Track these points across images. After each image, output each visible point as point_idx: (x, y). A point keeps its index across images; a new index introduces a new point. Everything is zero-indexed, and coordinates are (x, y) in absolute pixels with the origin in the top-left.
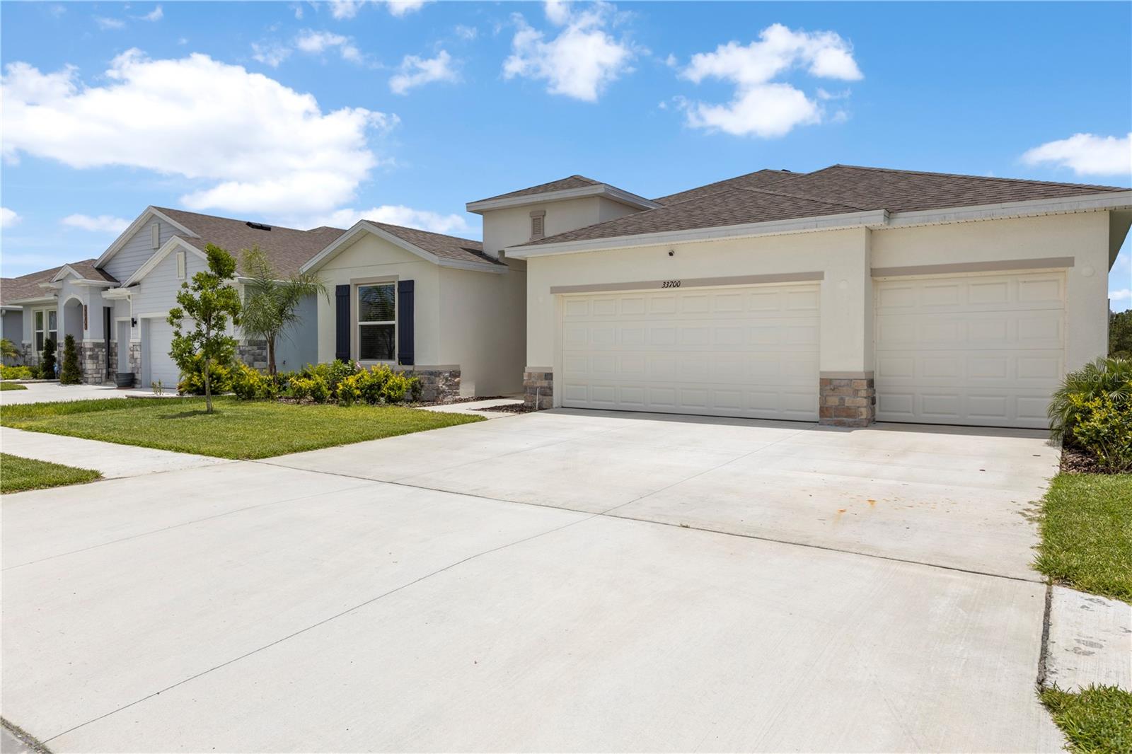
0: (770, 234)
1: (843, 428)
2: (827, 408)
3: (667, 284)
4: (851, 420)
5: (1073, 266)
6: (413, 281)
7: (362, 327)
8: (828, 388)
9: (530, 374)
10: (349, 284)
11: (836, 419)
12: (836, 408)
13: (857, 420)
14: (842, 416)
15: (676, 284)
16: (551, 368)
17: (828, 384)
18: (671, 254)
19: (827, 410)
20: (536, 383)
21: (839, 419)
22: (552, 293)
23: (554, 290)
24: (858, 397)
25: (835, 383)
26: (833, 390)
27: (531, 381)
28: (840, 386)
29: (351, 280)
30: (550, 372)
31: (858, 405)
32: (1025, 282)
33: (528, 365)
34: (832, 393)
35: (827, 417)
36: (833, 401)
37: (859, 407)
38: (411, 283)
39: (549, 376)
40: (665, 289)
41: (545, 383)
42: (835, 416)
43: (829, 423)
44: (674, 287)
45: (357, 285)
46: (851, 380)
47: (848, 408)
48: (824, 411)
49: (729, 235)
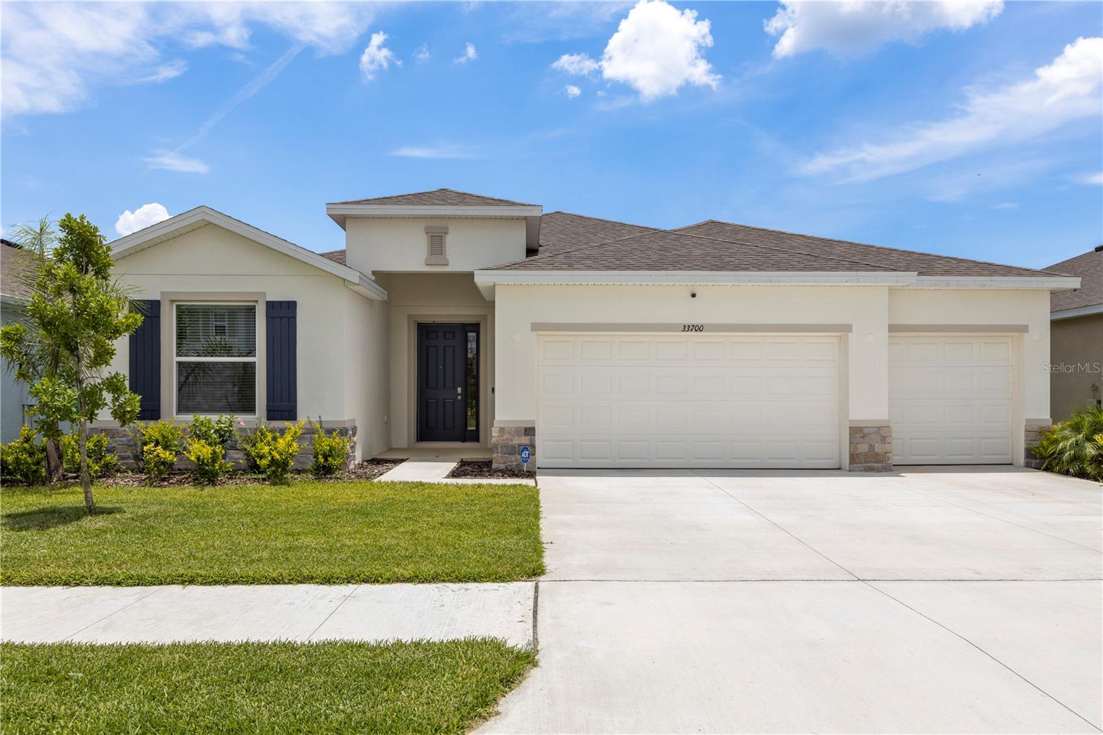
0: (807, 284)
1: (873, 473)
2: (857, 454)
3: (687, 328)
4: (879, 465)
5: (1028, 332)
6: (294, 303)
7: (179, 364)
8: (858, 435)
9: (502, 430)
10: (158, 298)
11: (866, 465)
12: (866, 454)
13: (884, 465)
14: (871, 462)
15: (699, 328)
16: (533, 422)
17: (857, 432)
18: (693, 295)
19: (858, 457)
20: (512, 440)
21: (869, 465)
22: (533, 330)
23: (536, 327)
24: (885, 443)
25: (866, 431)
26: (863, 437)
27: (504, 437)
28: (870, 434)
29: (162, 293)
30: (532, 426)
31: (886, 451)
32: (986, 343)
33: (497, 418)
34: (861, 440)
35: (857, 463)
36: (863, 448)
37: (886, 453)
38: (292, 306)
39: (530, 431)
40: (685, 333)
41: (525, 440)
42: (866, 462)
43: (860, 469)
44: (696, 331)
45: (172, 301)
46: (880, 428)
47: (877, 454)
48: (854, 458)
49: (771, 282)
